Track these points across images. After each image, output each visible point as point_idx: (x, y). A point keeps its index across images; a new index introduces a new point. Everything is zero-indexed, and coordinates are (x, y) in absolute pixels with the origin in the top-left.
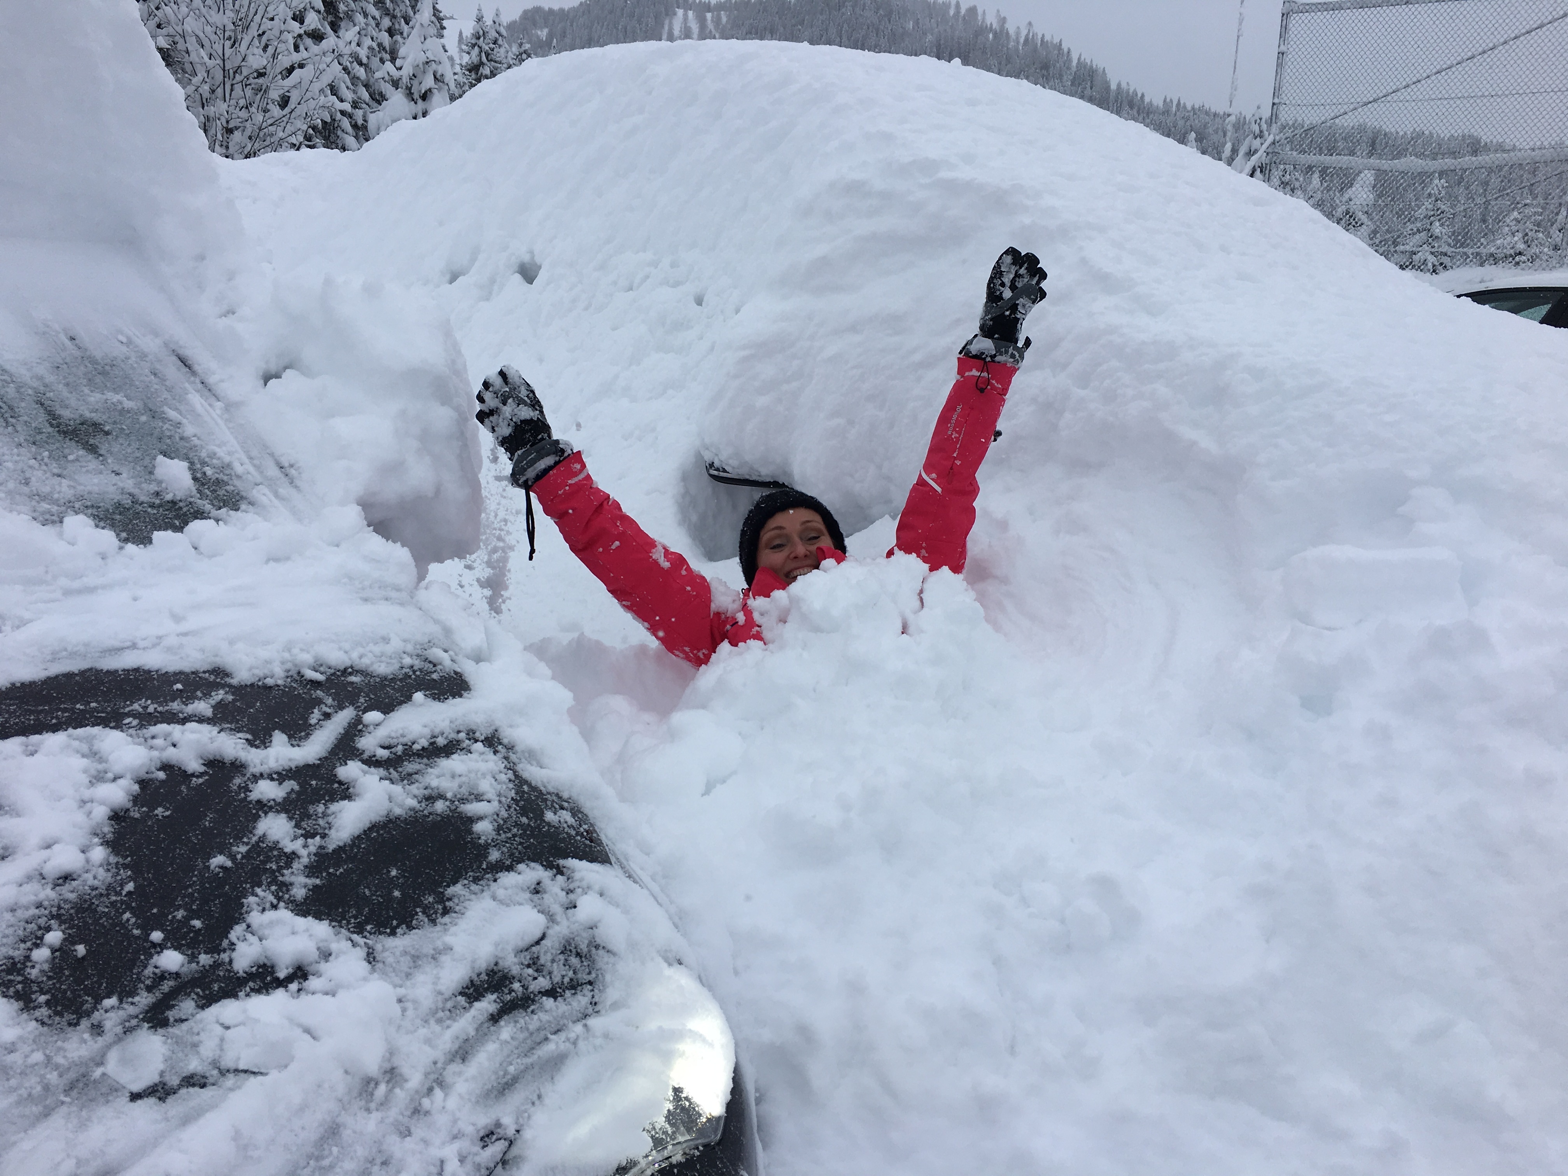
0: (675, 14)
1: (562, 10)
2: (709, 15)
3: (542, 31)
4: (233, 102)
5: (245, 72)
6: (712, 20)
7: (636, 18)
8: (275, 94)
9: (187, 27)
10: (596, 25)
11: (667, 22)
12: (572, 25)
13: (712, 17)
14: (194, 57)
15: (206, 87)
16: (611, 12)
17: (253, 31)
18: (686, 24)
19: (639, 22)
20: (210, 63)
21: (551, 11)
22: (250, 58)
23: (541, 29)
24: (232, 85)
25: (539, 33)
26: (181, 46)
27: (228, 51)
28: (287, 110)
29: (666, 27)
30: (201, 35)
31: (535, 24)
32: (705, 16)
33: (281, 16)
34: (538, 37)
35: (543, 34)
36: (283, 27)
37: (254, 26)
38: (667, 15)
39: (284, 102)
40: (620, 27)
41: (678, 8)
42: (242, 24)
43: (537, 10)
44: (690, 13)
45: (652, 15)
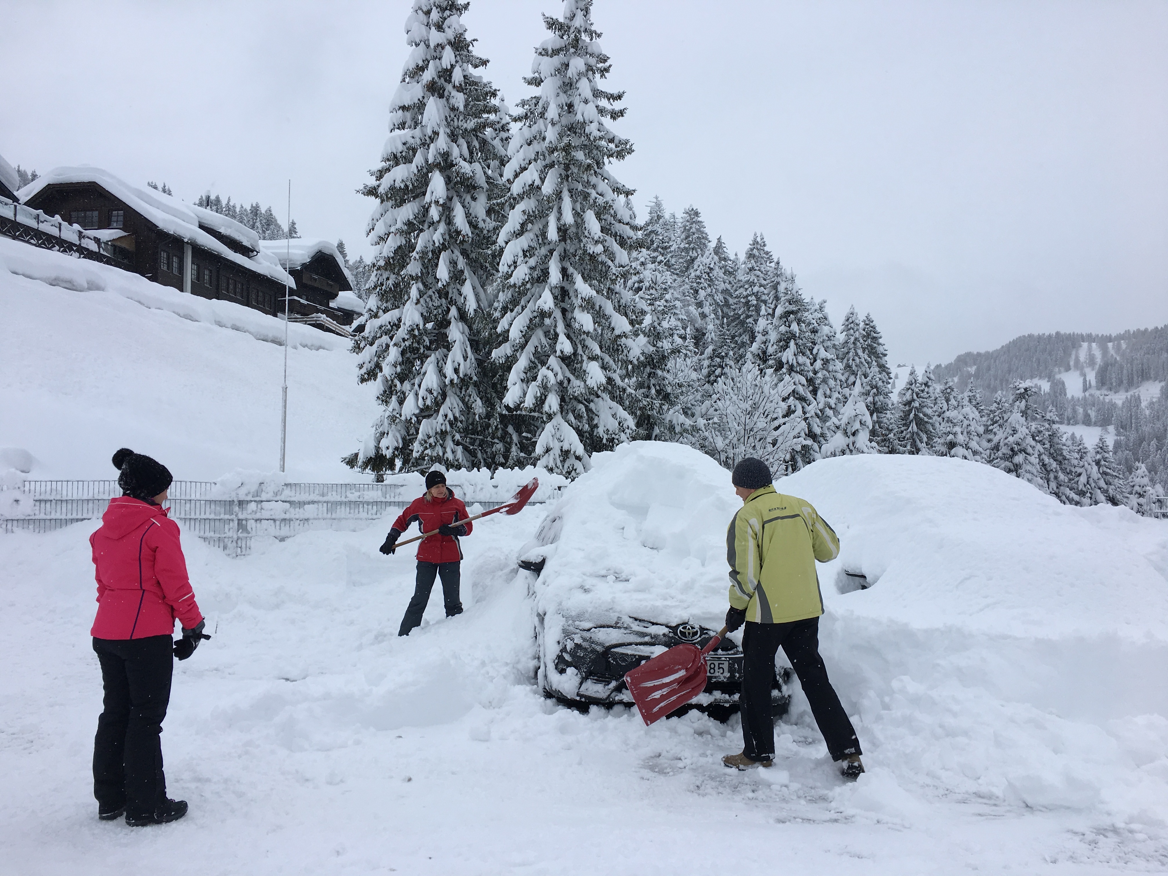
0: (1081, 346)
1: (987, 353)
2: (1110, 345)
3: (971, 368)
4: (748, 445)
5: (755, 430)
6: (1113, 348)
7: (1047, 352)
8: (770, 440)
9: (728, 411)
10: (1014, 360)
11: (1074, 353)
12: (995, 362)
13: (1113, 345)
14: (730, 425)
15: (736, 439)
16: (1027, 350)
17: (761, 410)
18: (1090, 352)
19: (1050, 354)
20: (738, 428)
21: (979, 354)
22: (758, 424)
23: (971, 367)
24: (749, 437)
25: (969, 369)
26: (725, 420)
27: (747, 421)
28: (776, 447)
29: (1073, 357)
30: (735, 414)
31: (966, 364)
32: (1107, 346)
33: (776, 401)
34: (968, 372)
35: (972, 370)
36: (776, 406)
37: (761, 407)
38: (1074, 347)
39: (774, 444)
40: (1034, 359)
41: (1083, 341)
42: (755, 406)
43: (969, 354)
44: (1094, 345)
45: (1061, 349)
